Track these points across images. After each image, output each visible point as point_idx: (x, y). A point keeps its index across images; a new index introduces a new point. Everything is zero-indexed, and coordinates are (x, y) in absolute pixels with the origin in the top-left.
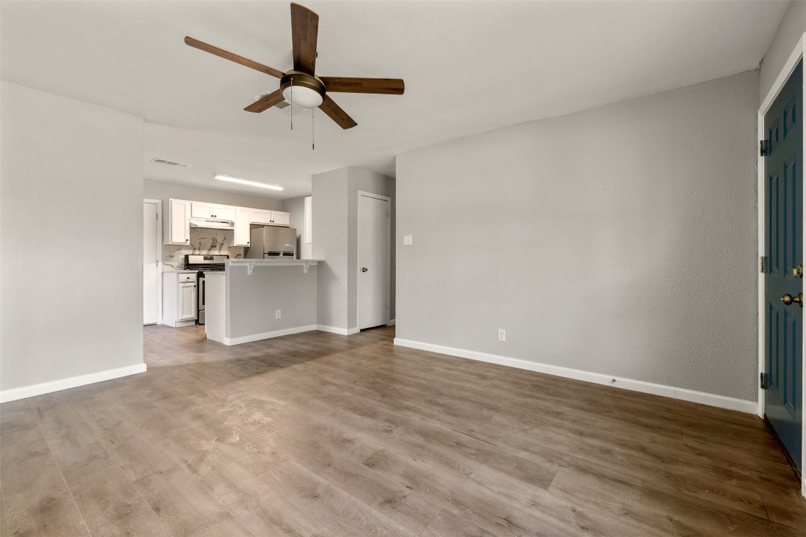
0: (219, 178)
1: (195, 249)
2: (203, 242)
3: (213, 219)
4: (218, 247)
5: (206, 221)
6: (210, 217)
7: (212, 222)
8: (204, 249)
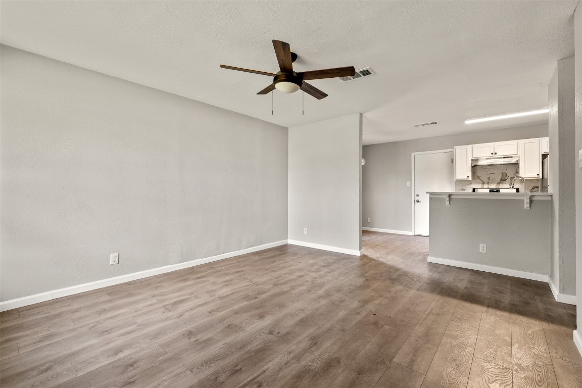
0: (468, 122)
1: (484, 183)
2: (492, 177)
3: (494, 156)
4: (508, 180)
5: (487, 159)
6: (490, 155)
7: (492, 158)
8: (492, 183)
